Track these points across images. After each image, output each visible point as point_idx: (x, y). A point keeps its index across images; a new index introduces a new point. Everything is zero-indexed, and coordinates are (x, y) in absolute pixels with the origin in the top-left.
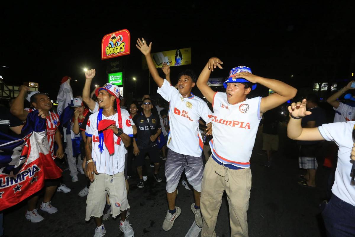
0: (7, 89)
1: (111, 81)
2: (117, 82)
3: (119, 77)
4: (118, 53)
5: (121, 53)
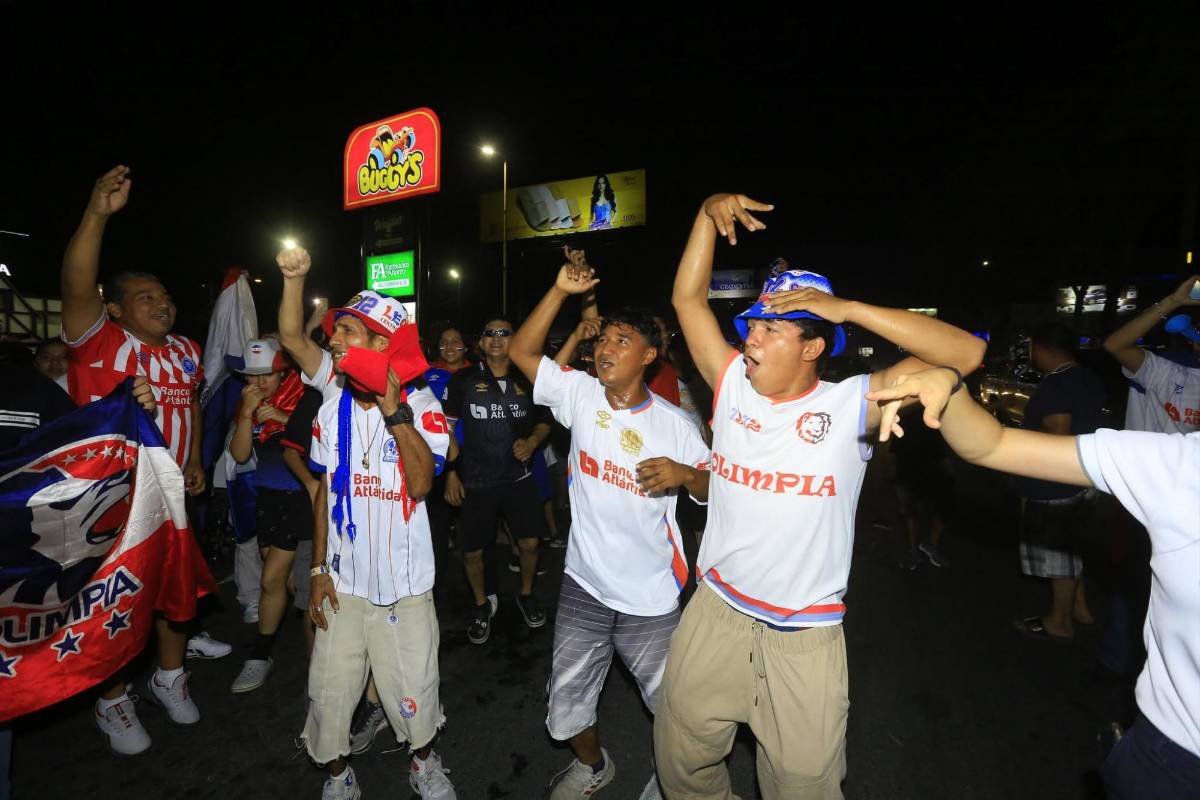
0: (26, 311)
1: (377, 281)
2: (396, 286)
3: (400, 267)
4: (399, 188)
5: (409, 188)
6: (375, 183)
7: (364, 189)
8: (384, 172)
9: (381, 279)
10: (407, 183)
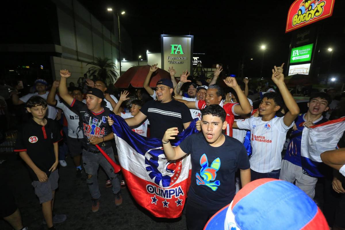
2: (303, 58)
3: (306, 51)
4: (311, 19)
5: (315, 18)
6: (299, 20)
7: (294, 23)
8: (304, 15)
9: (296, 56)
10: (315, 17)
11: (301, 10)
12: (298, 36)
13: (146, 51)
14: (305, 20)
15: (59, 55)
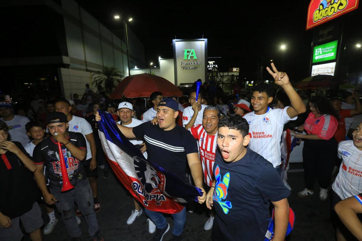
0: (220, 76)
1: (318, 55)
2: (327, 56)
3: (330, 48)
4: (334, 13)
5: (339, 12)
6: (321, 16)
7: (316, 20)
8: (326, 9)
9: (320, 55)
10: (338, 10)
11: (322, 4)
12: (321, 33)
13: (159, 58)
14: (327, 15)
15: (67, 66)
